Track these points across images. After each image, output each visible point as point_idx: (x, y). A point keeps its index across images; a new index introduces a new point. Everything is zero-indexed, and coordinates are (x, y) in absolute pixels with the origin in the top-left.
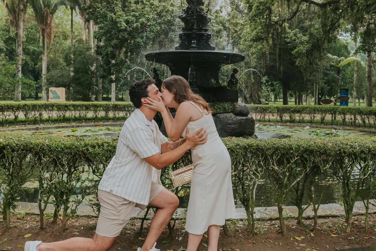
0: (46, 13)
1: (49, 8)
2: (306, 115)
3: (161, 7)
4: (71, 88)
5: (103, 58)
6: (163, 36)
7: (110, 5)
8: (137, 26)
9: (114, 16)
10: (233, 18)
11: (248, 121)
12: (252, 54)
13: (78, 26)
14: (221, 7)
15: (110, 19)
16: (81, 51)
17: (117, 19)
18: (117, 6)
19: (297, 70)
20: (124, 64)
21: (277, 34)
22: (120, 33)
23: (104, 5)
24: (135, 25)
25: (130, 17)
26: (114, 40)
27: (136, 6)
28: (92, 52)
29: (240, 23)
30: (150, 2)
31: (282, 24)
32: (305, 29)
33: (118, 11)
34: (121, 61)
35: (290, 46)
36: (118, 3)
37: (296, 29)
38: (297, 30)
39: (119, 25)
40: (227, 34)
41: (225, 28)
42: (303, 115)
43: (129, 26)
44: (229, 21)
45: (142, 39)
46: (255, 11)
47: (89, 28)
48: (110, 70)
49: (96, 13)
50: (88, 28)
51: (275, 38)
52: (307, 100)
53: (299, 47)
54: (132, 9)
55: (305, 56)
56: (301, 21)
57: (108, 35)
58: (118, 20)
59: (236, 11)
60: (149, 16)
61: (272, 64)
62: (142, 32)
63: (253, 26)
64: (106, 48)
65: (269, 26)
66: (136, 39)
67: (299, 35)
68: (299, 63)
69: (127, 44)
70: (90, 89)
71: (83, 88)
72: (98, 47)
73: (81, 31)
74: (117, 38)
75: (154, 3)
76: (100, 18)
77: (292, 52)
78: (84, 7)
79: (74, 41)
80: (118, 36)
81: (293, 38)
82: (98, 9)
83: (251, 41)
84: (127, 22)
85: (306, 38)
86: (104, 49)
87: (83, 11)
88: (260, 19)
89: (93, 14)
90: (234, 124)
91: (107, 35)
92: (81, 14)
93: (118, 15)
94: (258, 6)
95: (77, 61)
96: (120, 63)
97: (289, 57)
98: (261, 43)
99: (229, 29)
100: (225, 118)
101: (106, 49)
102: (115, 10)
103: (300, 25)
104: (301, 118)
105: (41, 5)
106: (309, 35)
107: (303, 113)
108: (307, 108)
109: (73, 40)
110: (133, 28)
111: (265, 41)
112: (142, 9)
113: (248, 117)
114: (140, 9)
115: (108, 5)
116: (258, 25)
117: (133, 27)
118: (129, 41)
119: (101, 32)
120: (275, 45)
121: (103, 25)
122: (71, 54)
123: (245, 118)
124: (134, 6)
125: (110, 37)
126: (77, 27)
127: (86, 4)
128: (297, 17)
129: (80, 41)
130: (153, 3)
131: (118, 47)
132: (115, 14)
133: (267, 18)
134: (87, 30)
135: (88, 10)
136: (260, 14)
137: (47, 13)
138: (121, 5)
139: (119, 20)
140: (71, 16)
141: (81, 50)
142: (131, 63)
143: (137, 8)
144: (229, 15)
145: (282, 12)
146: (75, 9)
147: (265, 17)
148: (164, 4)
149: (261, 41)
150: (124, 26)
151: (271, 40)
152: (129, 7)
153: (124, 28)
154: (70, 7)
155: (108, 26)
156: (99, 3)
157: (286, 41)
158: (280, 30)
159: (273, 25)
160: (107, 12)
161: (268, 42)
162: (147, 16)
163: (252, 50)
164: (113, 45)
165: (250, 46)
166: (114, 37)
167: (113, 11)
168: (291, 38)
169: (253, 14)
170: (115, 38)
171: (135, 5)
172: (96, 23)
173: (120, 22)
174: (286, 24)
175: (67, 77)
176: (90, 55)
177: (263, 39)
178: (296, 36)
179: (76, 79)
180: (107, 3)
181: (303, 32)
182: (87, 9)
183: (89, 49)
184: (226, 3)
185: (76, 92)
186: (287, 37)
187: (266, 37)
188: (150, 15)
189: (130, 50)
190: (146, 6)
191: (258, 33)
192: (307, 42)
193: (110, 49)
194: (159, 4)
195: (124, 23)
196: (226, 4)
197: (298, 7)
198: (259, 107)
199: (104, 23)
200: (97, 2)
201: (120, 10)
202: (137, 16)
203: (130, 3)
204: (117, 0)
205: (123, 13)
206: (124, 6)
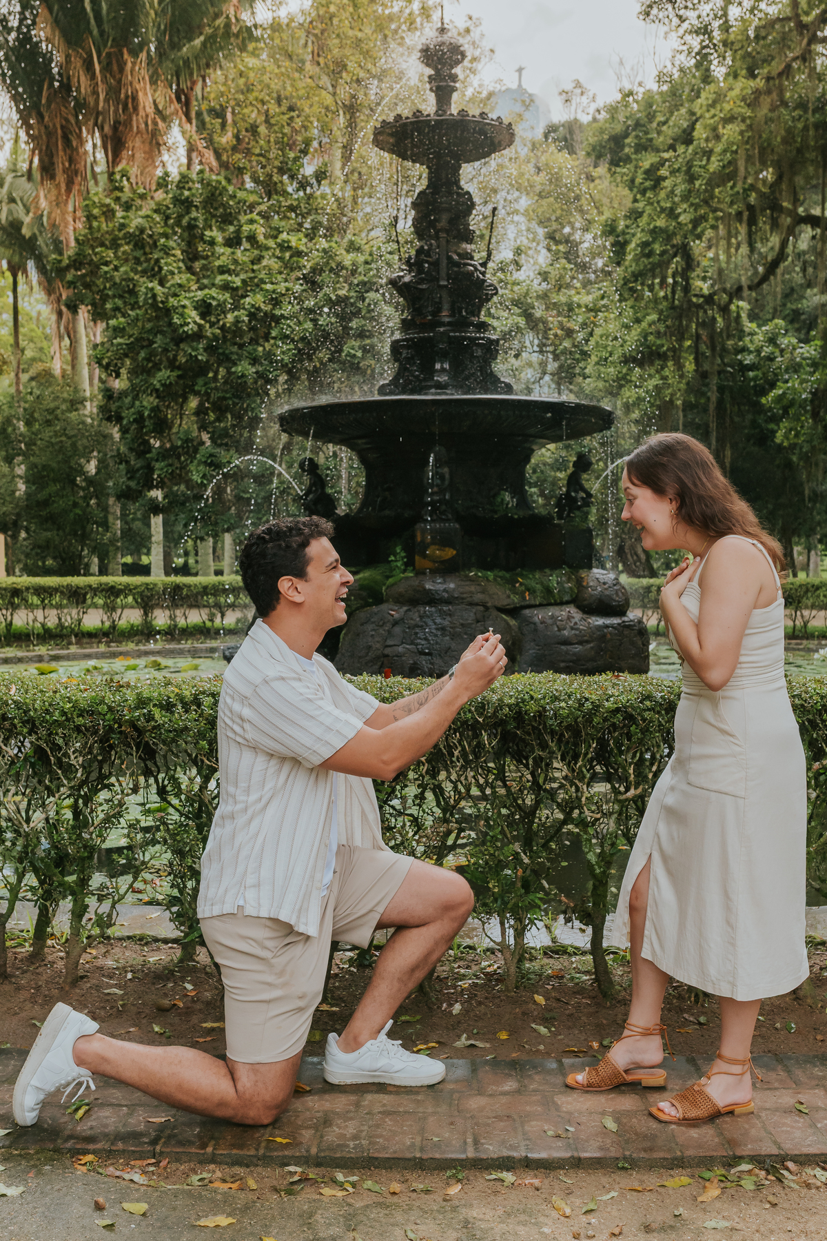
2: (814, 612)
3: (314, 254)
4: (23, 535)
5: (124, 431)
6: (324, 355)
7: (146, 254)
8: (237, 321)
9: (159, 289)
10: (560, 286)
11: (626, 632)
13: (34, 326)
14: (518, 251)
15: (145, 299)
16: (51, 411)
17: (171, 300)
18: (167, 254)
19: (777, 462)
20: (196, 451)
21: (712, 337)
22: (182, 346)
23: (124, 253)
24: (230, 317)
25: (213, 292)
26: (160, 370)
27: (233, 253)
28: (87, 412)
29: (582, 303)
30: (279, 240)
31: (730, 302)
32: (804, 321)
33: (173, 273)
34: (187, 441)
35: (755, 379)
36: (171, 243)
37: (776, 321)
38: (780, 322)
39: (176, 320)
40: (536, 342)
41: (533, 322)
42: (806, 613)
43: (209, 322)
44: (544, 296)
45: (253, 365)
46: (636, 259)
47: (75, 332)
48: (151, 470)
49: (99, 282)
50: (71, 334)
51: (703, 354)
52: (808, 565)
53: (787, 381)
54: (217, 263)
55: (806, 411)
56: (791, 293)
57: (142, 354)
58: (173, 301)
59: (569, 262)
60: (275, 287)
62: (255, 341)
63: (629, 312)
64: (136, 397)
65: (683, 311)
66: (235, 364)
67: (784, 342)
68: (786, 436)
69: (205, 384)
70: (84, 537)
71: (61, 533)
72: (108, 394)
73: (45, 344)
74: (172, 365)
75: (293, 244)
76: (114, 296)
77: (763, 400)
78: (60, 261)
79: (24, 377)
80: (175, 356)
81: (767, 350)
82: (106, 268)
83: (623, 363)
84: (205, 309)
85: (809, 351)
86: (128, 400)
87: (52, 276)
88: (651, 288)
89: (87, 286)
90: (580, 643)
91: (138, 353)
92: (44, 288)
93: (173, 285)
94: (645, 245)
95: (39, 442)
96: (182, 446)
97: (749, 417)
98: (657, 372)
99: (545, 322)
100: (549, 621)
101: (137, 403)
102: (161, 269)
103: (789, 305)
104: (799, 623)
106: (822, 339)
107: (806, 607)
108: (818, 588)
109: (21, 375)
110: (223, 328)
111: (670, 363)
112: (253, 263)
113: (625, 619)
114: (245, 263)
115: (138, 253)
116: (646, 307)
117: (224, 325)
118: (211, 375)
119: (120, 344)
120: (705, 374)
121: (122, 320)
122: (19, 419)
123: (616, 621)
124: (224, 255)
125: (148, 360)
126: (32, 330)
127: (61, 254)
128: (779, 277)
129: (45, 377)
130: (289, 241)
131: (173, 394)
132: (162, 284)
133: (675, 282)
134: (67, 341)
135: (72, 271)
136: (650, 268)
138: (183, 252)
139: (175, 304)
140: (10, 294)
141: (52, 405)
142: (220, 445)
143: (236, 262)
144: (544, 276)
145: (728, 262)
146: (25, 272)
147: (670, 280)
148: (323, 243)
149: (657, 362)
150: (195, 322)
151: (691, 358)
152: (206, 257)
153: (196, 328)
154: (9, 263)
155: (140, 324)
156: (107, 248)
157: (741, 362)
158: (720, 323)
159: (699, 306)
160: (136, 277)
161: (680, 367)
162: (269, 287)
163: (628, 394)
164: (158, 386)
165: (622, 381)
166: (161, 361)
167: (155, 272)
168: (758, 351)
169: (629, 270)
170: (165, 363)
171: (229, 250)
172: (98, 314)
173: (180, 310)
174: (741, 303)
175: (8, 498)
176: (83, 423)
177: (663, 357)
178: (776, 345)
179: (38, 504)
180: (136, 245)
181: (798, 330)
182: (68, 268)
183: (76, 403)
184: (531, 236)
185: (39, 547)
186: (744, 350)
187: (674, 350)
188: (278, 283)
189: (214, 404)
190: (264, 253)
191: (645, 337)
192: (815, 365)
193: (149, 401)
194: (310, 245)
195: (194, 314)
196: (534, 240)
197: (784, 244)
198: (654, 589)
199: (124, 316)
200: (102, 245)
201: (179, 268)
202: (237, 289)
203: (212, 243)
204: (166, 236)
205: (188, 280)
206: (191, 256)
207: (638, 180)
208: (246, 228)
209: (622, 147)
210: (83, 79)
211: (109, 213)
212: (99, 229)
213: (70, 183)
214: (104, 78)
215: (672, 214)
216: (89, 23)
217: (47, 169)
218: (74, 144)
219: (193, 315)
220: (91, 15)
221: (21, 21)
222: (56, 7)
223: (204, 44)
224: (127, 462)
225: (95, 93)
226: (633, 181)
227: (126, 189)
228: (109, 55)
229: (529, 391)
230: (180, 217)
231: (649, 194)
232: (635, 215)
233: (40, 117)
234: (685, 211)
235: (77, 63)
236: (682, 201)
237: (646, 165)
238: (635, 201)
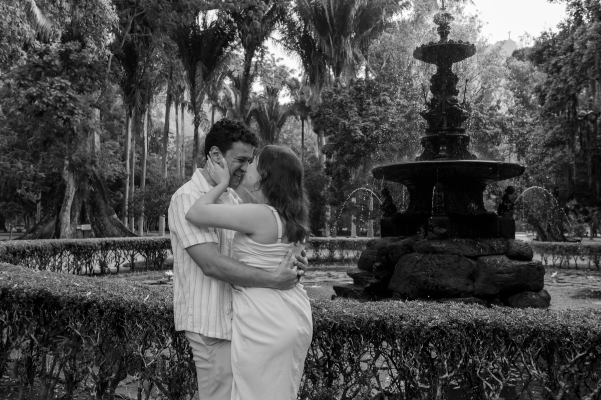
0: (272, 126)
1: (276, 120)
3: (410, 107)
5: (333, 178)
7: (343, 110)
8: (377, 134)
9: (347, 123)
11: (531, 268)
12: (548, 166)
15: (342, 127)
18: (351, 109)
21: (588, 134)
22: (355, 144)
23: (336, 110)
24: (375, 133)
25: (368, 123)
26: (347, 154)
27: (377, 108)
28: (321, 172)
33: (353, 116)
36: (353, 105)
39: (353, 135)
40: (508, 139)
41: (505, 131)
43: (366, 135)
44: (511, 120)
46: (550, 102)
51: (584, 142)
54: (370, 112)
58: (352, 127)
59: (522, 105)
60: (393, 120)
61: (583, 180)
63: (547, 125)
64: (337, 165)
65: (573, 124)
72: (328, 164)
74: (351, 152)
80: (353, 149)
82: (328, 116)
83: (544, 147)
84: (364, 130)
86: (335, 166)
90: (508, 273)
91: (339, 148)
93: (353, 121)
94: (553, 95)
98: (561, 150)
99: (511, 131)
100: (492, 263)
101: (338, 167)
102: (348, 115)
105: (266, 117)
111: (567, 146)
112: (385, 111)
113: (531, 262)
114: (382, 111)
115: (341, 110)
116: (555, 122)
119: (331, 145)
120: (585, 151)
121: (333, 135)
123: (526, 263)
124: (373, 109)
125: (342, 150)
130: (400, 102)
131: (353, 164)
132: (348, 121)
133: (569, 112)
135: (317, 118)
136: (558, 106)
137: (274, 126)
138: (358, 108)
143: (378, 111)
144: (511, 111)
147: (567, 111)
149: (560, 146)
150: (360, 135)
152: (367, 110)
153: (360, 137)
155: (339, 137)
156: (330, 108)
158: (592, 129)
159: (581, 121)
160: (339, 119)
161: (572, 146)
162: (391, 120)
163: (547, 160)
164: (346, 161)
165: (544, 155)
166: (347, 151)
167: (346, 117)
169: (547, 107)
170: (349, 152)
172: (327, 134)
173: (355, 131)
177: (564, 143)
180: (340, 106)
187: (569, 140)
188: (395, 119)
191: (555, 135)
193: (342, 166)
199: (334, 134)
200: (329, 107)
201: (355, 114)
202: (378, 121)
203: (369, 104)
204: (351, 103)
205: (358, 119)
206: (361, 110)
207: (550, 69)
208: (382, 98)
209: (542, 55)
210: (326, 47)
211: (331, 95)
212: (327, 101)
213: (321, 86)
214: (334, 46)
215: (565, 81)
216: (328, 27)
217: (313, 81)
218: (323, 71)
219: (360, 132)
220: (330, 24)
221: (304, 29)
222: (317, 23)
223: (372, 31)
224: (334, 191)
225: (331, 52)
226: (547, 69)
227: (339, 86)
228: (336, 38)
229: (503, 159)
230: (357, 95)
231: (555, 74)
232: (548, 83)
233: (311, 62)
234: (571, 80)
235: (324, 41)
236: (570, 76)
237: (553, 62)
238: (549, 77)
